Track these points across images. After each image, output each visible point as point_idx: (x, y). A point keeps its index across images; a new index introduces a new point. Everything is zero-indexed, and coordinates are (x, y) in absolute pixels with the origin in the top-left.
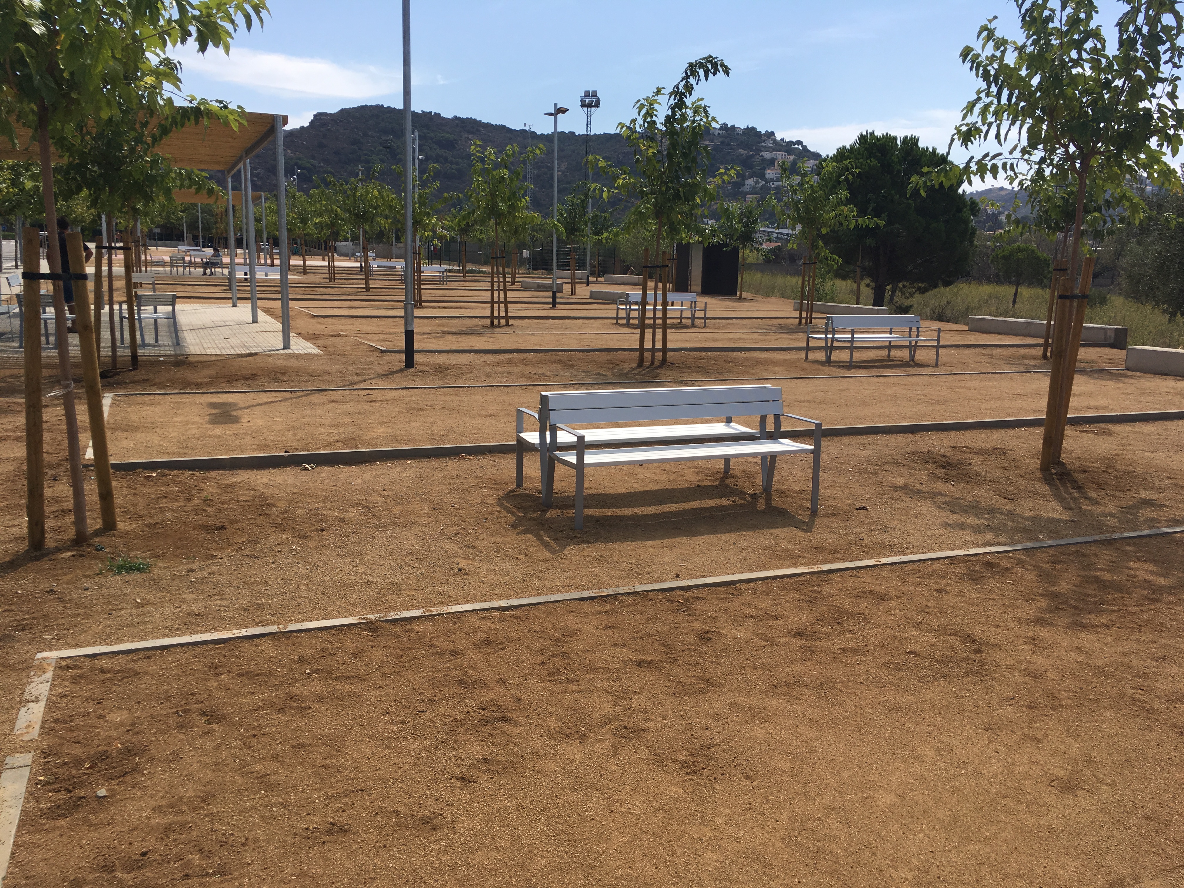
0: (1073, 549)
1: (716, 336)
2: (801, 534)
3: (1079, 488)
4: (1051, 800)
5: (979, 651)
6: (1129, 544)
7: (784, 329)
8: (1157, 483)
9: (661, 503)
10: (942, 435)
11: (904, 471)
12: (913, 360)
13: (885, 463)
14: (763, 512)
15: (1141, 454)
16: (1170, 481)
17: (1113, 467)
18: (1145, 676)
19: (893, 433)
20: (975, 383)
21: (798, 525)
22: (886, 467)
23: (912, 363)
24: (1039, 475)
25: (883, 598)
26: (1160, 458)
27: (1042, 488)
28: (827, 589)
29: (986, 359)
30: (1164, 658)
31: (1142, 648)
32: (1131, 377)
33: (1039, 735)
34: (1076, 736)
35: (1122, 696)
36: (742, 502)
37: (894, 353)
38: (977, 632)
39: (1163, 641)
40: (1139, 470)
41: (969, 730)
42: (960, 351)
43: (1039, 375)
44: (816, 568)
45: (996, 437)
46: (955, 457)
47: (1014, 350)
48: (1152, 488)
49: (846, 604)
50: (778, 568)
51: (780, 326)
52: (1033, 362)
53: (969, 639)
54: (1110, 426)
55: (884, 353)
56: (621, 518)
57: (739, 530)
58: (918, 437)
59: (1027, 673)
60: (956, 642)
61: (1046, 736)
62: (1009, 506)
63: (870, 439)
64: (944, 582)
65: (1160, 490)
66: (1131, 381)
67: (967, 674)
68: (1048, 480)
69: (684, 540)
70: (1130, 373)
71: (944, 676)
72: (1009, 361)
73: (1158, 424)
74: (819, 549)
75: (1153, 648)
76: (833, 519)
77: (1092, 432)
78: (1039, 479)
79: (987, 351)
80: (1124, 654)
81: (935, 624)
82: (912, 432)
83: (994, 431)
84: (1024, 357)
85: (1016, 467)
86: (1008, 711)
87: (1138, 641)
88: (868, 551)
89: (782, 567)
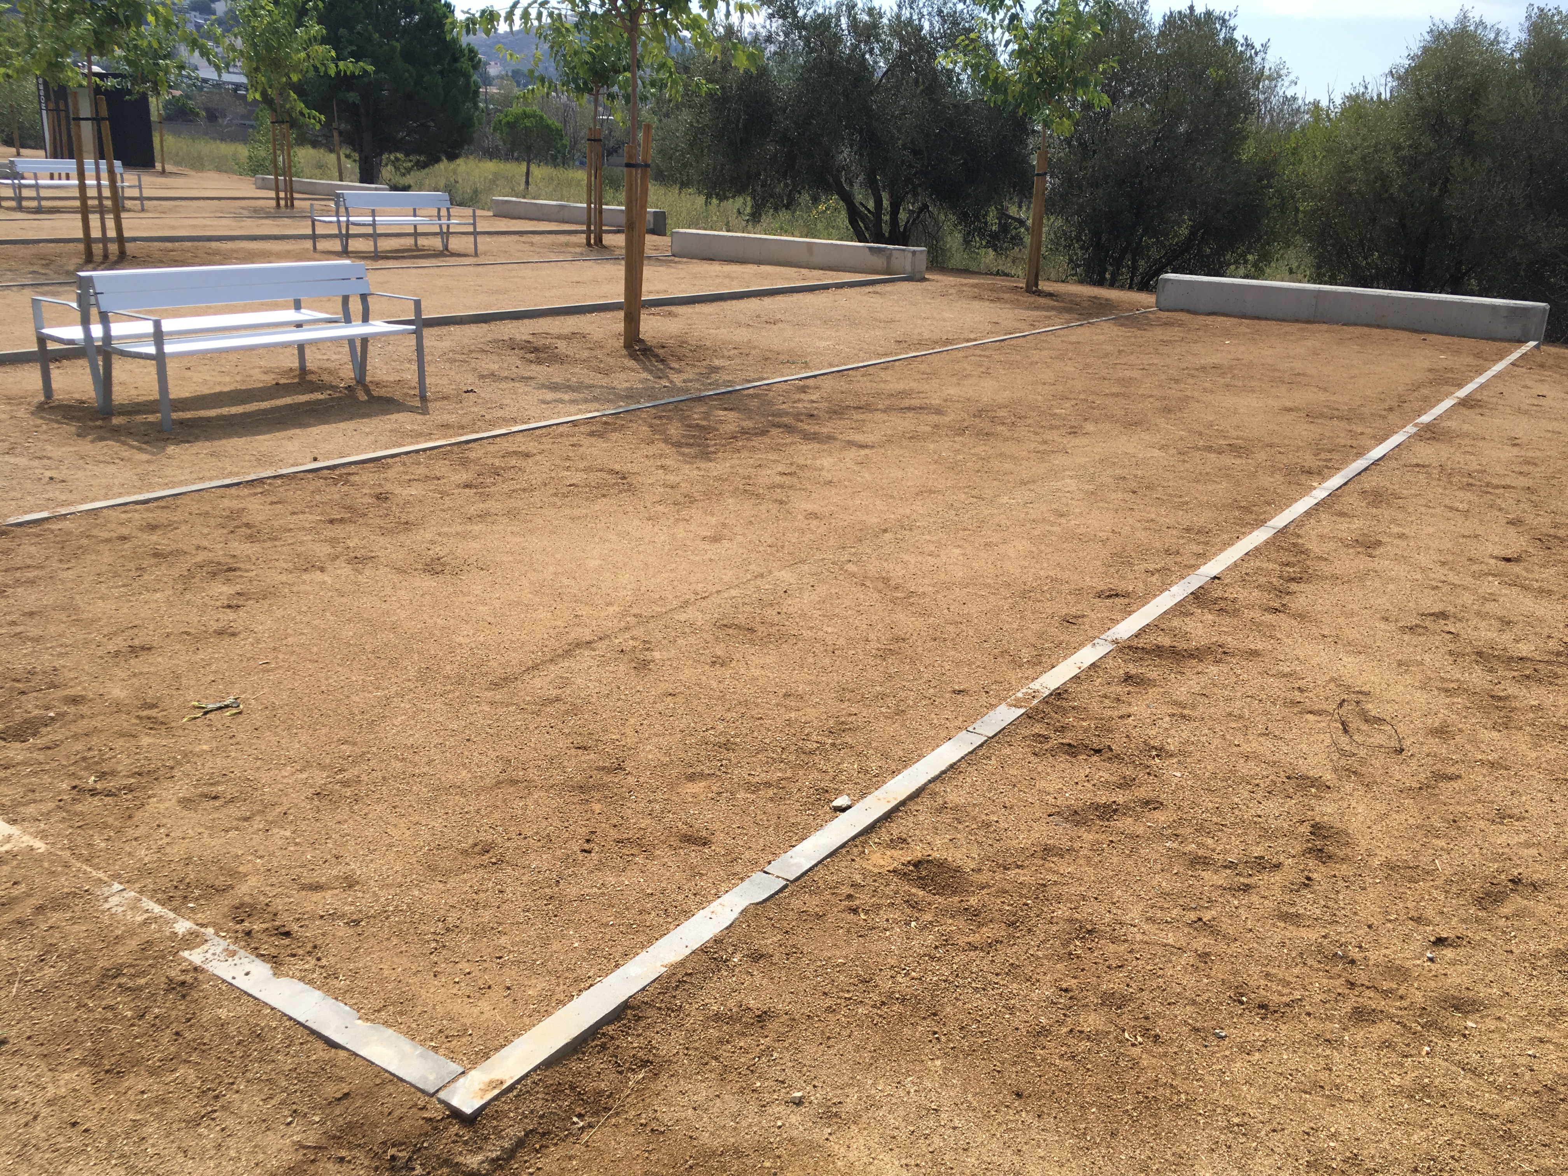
0: (671, 407)
1: (167, 221)
2: (419, 417)
3: (662, 361)
4: (707, 547)
5: (624, 478)
6: (715, 400)
7: (258, 214)
8: (726, 354)
9: (243, 402)
10: (515, 323)
11: (495, 357)
12: (447, 249)
13: (471, 352)
14: (368, 401)
15: (707, 331)
16: (736, 351)
17: (686, 342)
18: (749, 477)
19: (465, 324)
20: (526, 272)
21: (412, 409)
22: (473, 355)
23: (445, 252)
24: (624, 352)
25: (527, 455)
26: (723, 333)
27: (631, 363)
28: (472, 455)
29: (526, 247)
30: (760, 466)
31: (744, 461)
32: (679, 262)
33: (687, 517)
34: (713, 515)
35: (737, 489)
36: (337, 395)
37: (422, 242)
38: (617, 467)
39: (757, 457)
40: (708, 344)
41: (636, 522)
42: (496, 238)
43: (590, 263)
44: (453, 441)
45: (570, 324)
46: (540, 342)
47: (552, 237)
48: (723, 357)
49: (497, 462)
50: (412, 443)
51: (255, 210)
52: (578, 250)
53: (612, 472)
54: (673, 308)
55: (409, 242)
56: (208, 419)
57: (351, 419)
58: (493, 326)
59: (665, 485)
60: (605, 475)
61: (691, 517)
62: (605, 381)
63: (444, 330)
64: (575, 439)
65: (730, 358)
66: (680, 266)
67: (620, 492)
68: (633, 356)
69: (298, 431)
70: (677, 259)
71: (604, 496)
72: (552, 248)
73: (715, 304)
74: (446, 426)
75: (752, 461)
76: (446, 402)
77: (659, 314)
78: (625, 357)
79: (524, 238)
80: (732, 467)
81: (581, 466)
82: (485, 322)
83: (567, 317)
84: (567, 245)
85: (602, 347)
86: (660, 508)
87: (739, 458)
88: (493, 424)
89: (417, 443)
